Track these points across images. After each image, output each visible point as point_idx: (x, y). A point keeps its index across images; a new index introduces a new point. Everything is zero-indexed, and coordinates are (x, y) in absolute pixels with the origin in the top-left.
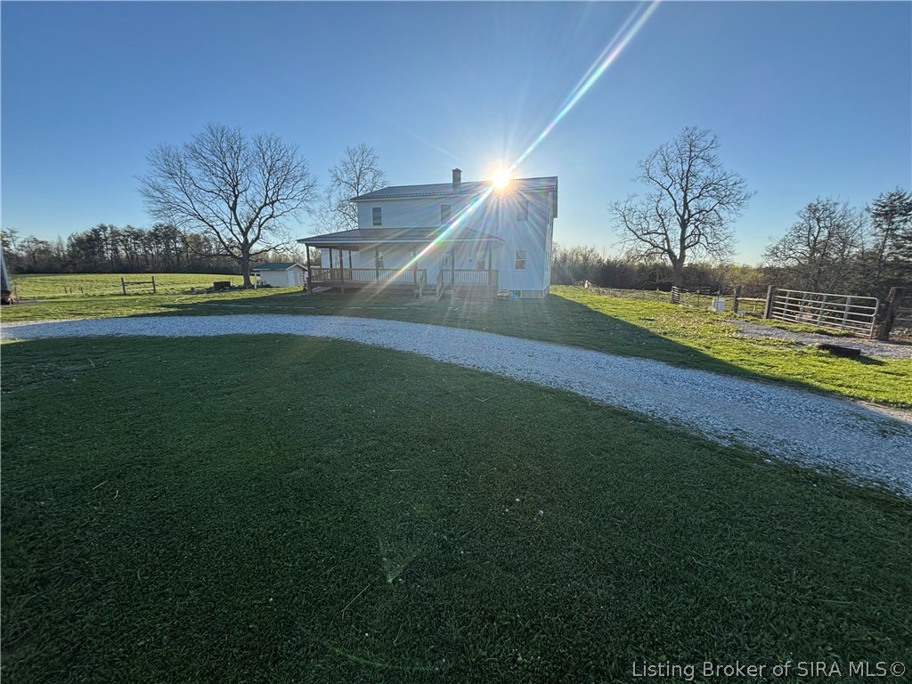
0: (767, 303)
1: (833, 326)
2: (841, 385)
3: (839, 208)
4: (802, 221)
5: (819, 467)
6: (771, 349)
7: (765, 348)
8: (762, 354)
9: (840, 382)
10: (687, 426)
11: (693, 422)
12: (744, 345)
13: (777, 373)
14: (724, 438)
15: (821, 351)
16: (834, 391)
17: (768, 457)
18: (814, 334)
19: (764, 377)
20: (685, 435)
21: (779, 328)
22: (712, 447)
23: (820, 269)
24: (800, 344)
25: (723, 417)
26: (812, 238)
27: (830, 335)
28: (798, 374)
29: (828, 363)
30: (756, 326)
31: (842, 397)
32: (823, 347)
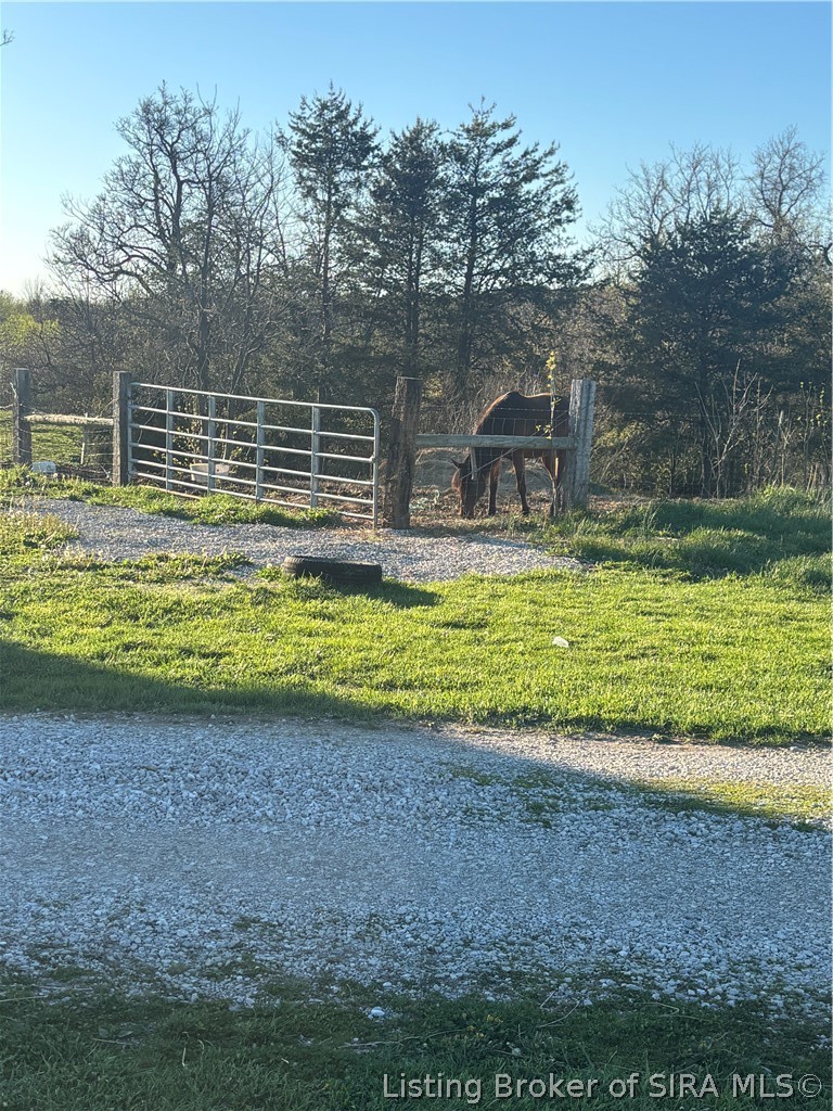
0: (116, 433)
1: (284, 495)
2: (390, 686)
3: (220, 121)
4: (133, 153)
5: (485, 981)
6: (186, 593)
7: (172, 592)
8: (174, 612)
9: (383, 676)
10: (97, 966)
11: (107, 943)
12: (110, 591)
13: (238, 671)
14: (228, 970)
15: (303, 582)
16: (388, 708)
17: (369, 995)
18: (257, 528)
19: (215, 698)
20: (112, 1010)
21: (169, 513)
22: (215, 1025)
23: (204, 315)
24: (241, 564)
25: (185, 889)
26: (166, 210)
27: (292, 524)
28: (290, 671)
29: (331, 618)
30: (107, 516)
31: (410, 722)
32: (304, 567)
